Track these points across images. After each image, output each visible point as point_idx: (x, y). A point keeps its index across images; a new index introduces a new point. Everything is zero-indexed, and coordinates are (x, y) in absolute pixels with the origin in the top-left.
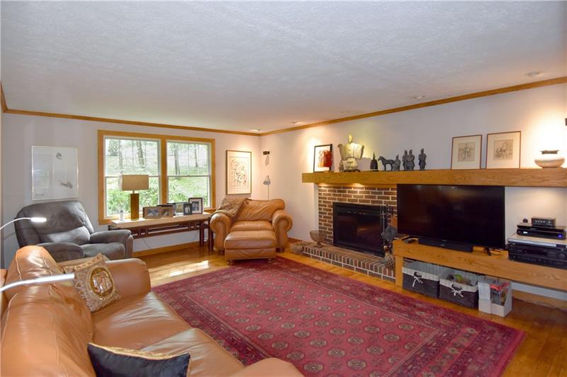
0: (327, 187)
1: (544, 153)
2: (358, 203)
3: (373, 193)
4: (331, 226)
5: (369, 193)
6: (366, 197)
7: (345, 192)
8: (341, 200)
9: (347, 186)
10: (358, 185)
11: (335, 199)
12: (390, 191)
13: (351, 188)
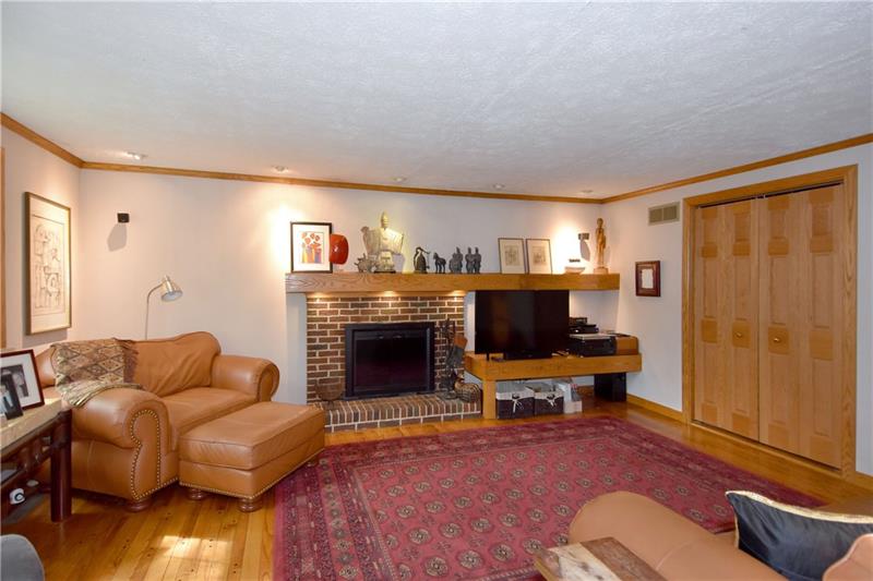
0: (328, 300)
1: (572, 261)
2: (390, 321)
3: (413, 305)
4: (336, 367)
5: (407, 305)
6: (403, 311)
7: (367, 305)
8: (358, 319)
9: (370, 296)
10: (389, 294)
11: (347, 320)
12: (437, 300)
13: (377, 299)
